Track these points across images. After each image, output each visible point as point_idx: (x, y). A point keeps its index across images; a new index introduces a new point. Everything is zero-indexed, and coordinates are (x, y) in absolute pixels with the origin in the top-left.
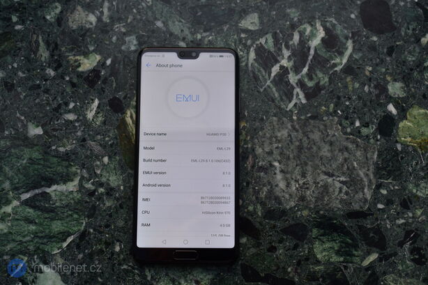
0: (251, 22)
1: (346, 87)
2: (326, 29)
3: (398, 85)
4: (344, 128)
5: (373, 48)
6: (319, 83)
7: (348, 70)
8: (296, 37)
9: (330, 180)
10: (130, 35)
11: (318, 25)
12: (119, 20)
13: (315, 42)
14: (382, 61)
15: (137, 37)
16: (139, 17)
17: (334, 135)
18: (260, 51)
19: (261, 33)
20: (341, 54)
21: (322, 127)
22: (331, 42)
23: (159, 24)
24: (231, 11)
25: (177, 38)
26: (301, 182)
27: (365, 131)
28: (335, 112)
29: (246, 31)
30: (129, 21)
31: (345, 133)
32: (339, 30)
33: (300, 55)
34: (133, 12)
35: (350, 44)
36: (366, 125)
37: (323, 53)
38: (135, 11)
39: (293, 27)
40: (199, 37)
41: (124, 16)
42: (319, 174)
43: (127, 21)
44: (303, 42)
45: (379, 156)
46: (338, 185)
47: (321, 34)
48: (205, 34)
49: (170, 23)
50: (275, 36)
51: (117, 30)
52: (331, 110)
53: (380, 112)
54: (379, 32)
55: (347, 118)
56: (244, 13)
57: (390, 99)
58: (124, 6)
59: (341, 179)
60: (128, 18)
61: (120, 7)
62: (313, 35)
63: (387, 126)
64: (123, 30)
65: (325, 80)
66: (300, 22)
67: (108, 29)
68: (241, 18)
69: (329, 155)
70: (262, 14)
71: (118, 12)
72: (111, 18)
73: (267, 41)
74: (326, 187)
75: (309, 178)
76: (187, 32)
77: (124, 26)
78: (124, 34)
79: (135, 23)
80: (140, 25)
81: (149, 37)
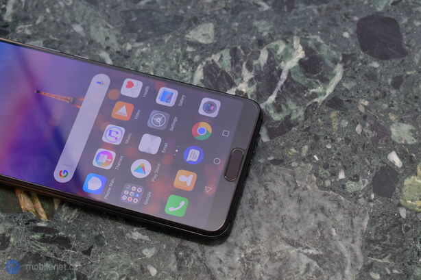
0: (203, 33)
1: (329, 124)
2: (307, 49)
3: (406, 127)
4: (321, 179)
5: (371, 76)
6: (290, 116)
7: (334, 102)
8: (264, 56)
9: (293, 252)
10: (36, 39)
11: (296, 42)
12: (25, 20)
13: (290, 64)
14: (384, 94)
15: (44, 42)
16: (52, 18)
17: (305, 189)
18: (211, 70)
19: (216, 48)
20: (325, 81)
21: (288, 176)
22: (312, 66)
23: (78, 28)
24: (178, 19)
25: (99, 46)
26: (249, 251)
27: (352, 186)
28: (310, 156)
29: (194, 44)
30: (38, 22)
31: (323, 187)
32: (325, 51)
33: (267, 78)
34: (45, 12)
35: (339, 71)
36: (355, 178)
37: (299, 78)
38: (48, 10)
39: (261, 43)
40: (129, 47)
41: (33, 15)
42: (277, 242)
43: (35, 22)
44: (273, 64)
45: (371, 223)
46: (305, 260)
47: (300, 54)
48: (137, 45)
49: (92, 28)
50: (234, 52)
51: (19, 32)
52: (304, 153)
53: (376, 162)
54: (383, 57)
55: (326, 167)
56: (195, 22)
57: (392, 145)
58: (35, 4)
59: (311, 251)
60: (37, 18)
61: (30, 4)
62: (287, 55)
63: (386, 182)
64: (28, 32)
65: (298, 113)
66: (271, 37)
67: (8, 29)
68: (190, 27)
69: (295, 215)
70: (219, 24)
71: (25, 10)
72: (15, 16)
73: (222, 59)
74: (286, 261)
75: (263, 247)
76: (113, 40)
77: (29, 28)
78: (29, 37)
79: (46, 25)
80: (53, 28)
81: (60, 43)
